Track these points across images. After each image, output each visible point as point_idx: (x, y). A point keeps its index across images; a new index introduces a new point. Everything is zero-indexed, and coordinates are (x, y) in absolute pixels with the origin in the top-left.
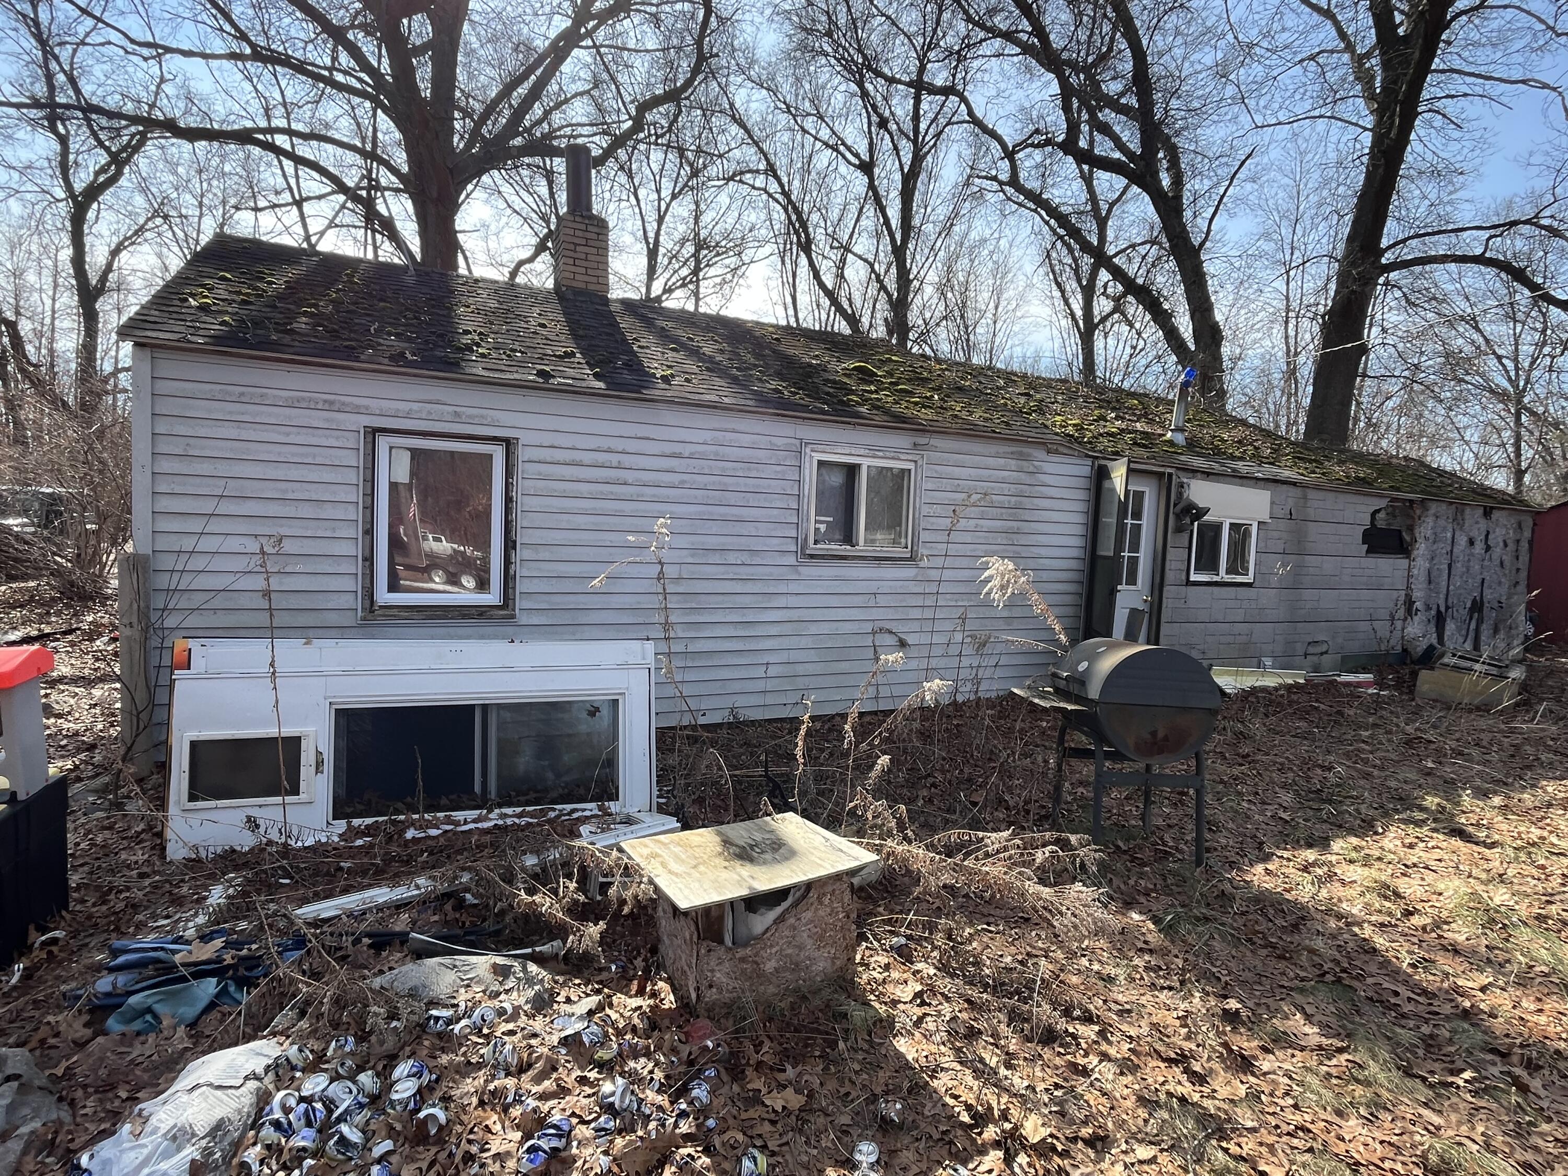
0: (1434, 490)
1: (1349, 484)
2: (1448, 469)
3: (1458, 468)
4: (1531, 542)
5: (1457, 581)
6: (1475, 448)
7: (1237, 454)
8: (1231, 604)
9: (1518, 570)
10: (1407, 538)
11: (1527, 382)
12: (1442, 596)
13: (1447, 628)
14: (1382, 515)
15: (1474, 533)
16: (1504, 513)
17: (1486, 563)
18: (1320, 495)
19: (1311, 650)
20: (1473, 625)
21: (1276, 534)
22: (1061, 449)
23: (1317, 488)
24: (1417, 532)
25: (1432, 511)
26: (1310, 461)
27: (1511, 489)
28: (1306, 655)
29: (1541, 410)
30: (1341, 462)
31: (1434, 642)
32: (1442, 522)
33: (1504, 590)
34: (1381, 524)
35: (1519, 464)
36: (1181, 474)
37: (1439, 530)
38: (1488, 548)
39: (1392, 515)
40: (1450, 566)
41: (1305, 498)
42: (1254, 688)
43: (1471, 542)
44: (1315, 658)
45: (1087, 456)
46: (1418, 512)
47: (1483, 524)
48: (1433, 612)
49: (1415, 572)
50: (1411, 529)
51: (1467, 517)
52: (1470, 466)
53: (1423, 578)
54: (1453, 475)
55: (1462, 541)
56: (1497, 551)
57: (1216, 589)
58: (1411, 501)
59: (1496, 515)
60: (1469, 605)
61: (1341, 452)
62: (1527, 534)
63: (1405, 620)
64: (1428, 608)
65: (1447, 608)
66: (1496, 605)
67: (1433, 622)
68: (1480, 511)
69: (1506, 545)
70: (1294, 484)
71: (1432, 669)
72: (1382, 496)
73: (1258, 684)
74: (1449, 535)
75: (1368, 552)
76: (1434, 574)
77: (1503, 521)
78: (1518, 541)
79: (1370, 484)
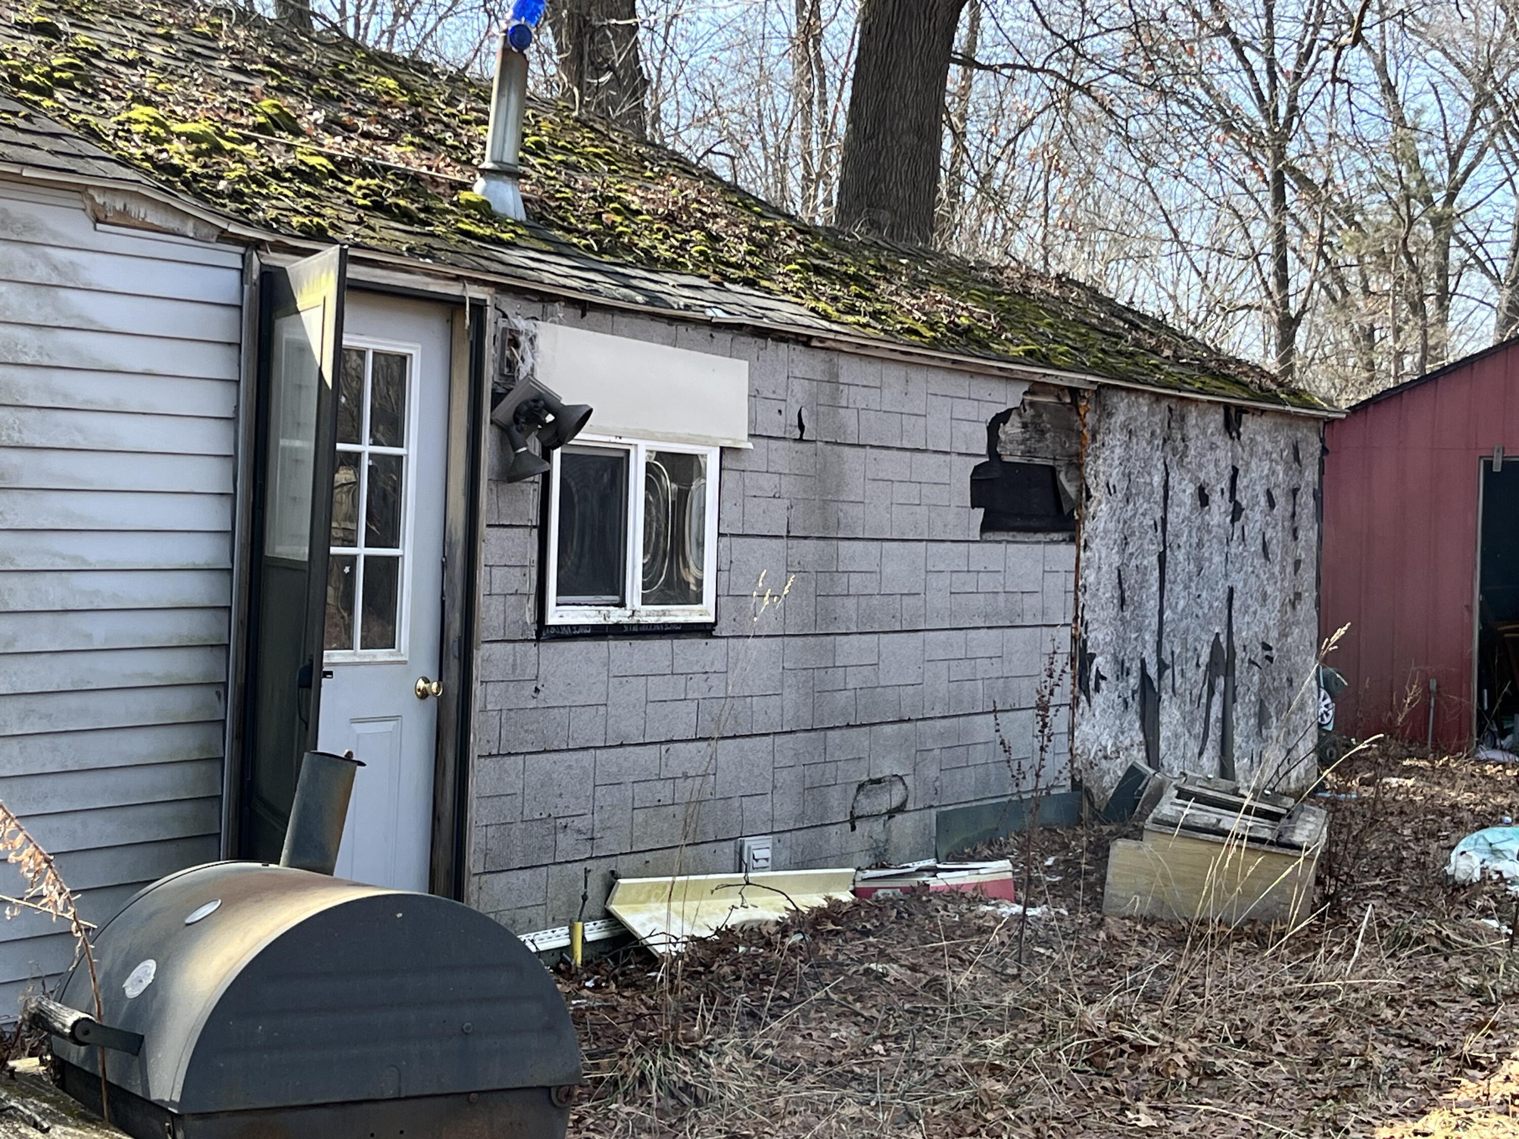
0: (1122, 364)
1: (935, 344)
2: (1151, 310)
3: (1170, 309)
4: (1318, 496)
5: (1179, 598)
6: (1200, 258)
7: (663, 251)
8: (659, 688)
9: (1297, 564)
10: (1071, 489)
11: (1292, 109)
12: (1150, 638)
13: (1164, 718)
14: (1012, 429)
15: (1208, 474)
16: (1266, 422)
17: (1235, 548)
18: (868, 372)
19: (865, 805)
20: (1216, 711)
21: (768, 483)
22: (140, 211)
23: (861, 353)
24: (1089, 470)
25: (1119, 419)
26: (846, 280)
27: (1272, 364)
28: (853, 821)
29: (1318, 176)
30: (918, 285)
31: (1138, 757)
32: (1141, 446)
33: (1270, 616)
34: (1012, 454)
35: (1286, 305)
36: (509, 304)
37: (1136, 466)
38: (1237, 512)
39: (1034, 427)
40: (1162, 559)
41: (833, 379)
42: (726, 934)
43: (1203, 498)
44: (877, 827)
45: (224, 237)
46: (1090, 419)
47: (1224, 453)
48: (1134, 681)
49: (1090, 576)
50: (1076, 464)
51: (1192, 433)
52: (1192, 304)
53: (1107, 592)
54: (1159, 324)
55: (1184, 492)
56: (1255, 517)
57: (619, 648)
58: (1074, 392)
59: (1250, 426)
60: (1205, 659)
61: (918, 257)
62: (1311, 475)
63: (1074, 705)
64: (1123, 671)
65: (1162, 667)
66: (1260, 653)
67: (1135, 706)
68: (1217, 418)
69: (1272, 503)
70: (805, 341)
71: (1137, 834)
72: (1009, 378)
73: (737, 918)
74: (1157, 479)
75: (987, 526)
76: (1132, 579)
77: (1264, 442)
78: (1295, 492)
79: (983, 345)
